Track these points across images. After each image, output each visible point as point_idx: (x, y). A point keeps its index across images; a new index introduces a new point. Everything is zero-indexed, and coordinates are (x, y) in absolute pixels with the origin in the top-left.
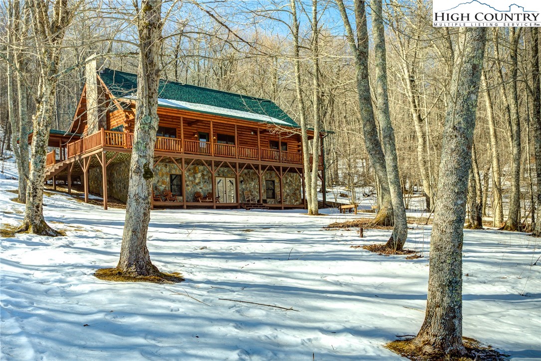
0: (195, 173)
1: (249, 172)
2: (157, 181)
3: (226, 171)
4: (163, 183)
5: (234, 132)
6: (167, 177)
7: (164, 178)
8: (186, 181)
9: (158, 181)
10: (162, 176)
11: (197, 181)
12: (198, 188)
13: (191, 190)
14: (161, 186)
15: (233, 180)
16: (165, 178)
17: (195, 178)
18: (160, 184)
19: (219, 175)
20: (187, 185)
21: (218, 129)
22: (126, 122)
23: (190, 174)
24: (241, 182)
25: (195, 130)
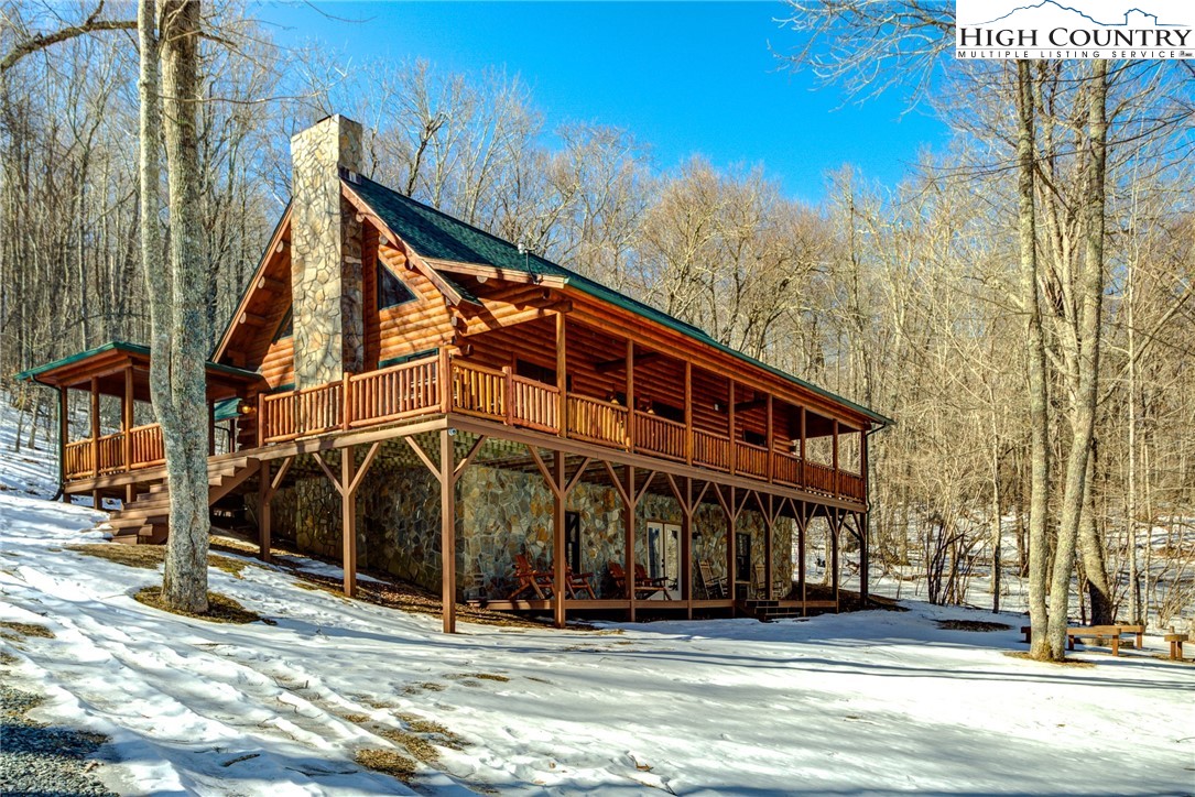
0: (607, 509)
1: (708, 510)
2: (525, 529)
3: (667, 505)
4: (540, 536)
5: (684, 401)
6: (548, 519)
7: (543, 520)
8: (587, 532)
9: (529, 530)
10: (538, 516)
11: (611, 532)
12: (612, 551)
13: (599, 556)
14: (535, 544)
15: (678, 529)
16: (544, 522)
17: (606, 521)
18: (533, 537)
19: (653, 515)
20: (591, 544)
21: (655, 389)
22: (455, 341)
23: (598, 511)
24: (695, 536)
25: (610, 385)
